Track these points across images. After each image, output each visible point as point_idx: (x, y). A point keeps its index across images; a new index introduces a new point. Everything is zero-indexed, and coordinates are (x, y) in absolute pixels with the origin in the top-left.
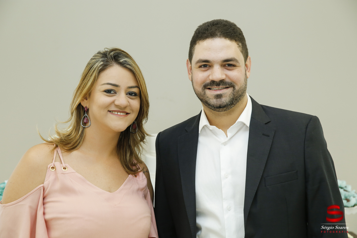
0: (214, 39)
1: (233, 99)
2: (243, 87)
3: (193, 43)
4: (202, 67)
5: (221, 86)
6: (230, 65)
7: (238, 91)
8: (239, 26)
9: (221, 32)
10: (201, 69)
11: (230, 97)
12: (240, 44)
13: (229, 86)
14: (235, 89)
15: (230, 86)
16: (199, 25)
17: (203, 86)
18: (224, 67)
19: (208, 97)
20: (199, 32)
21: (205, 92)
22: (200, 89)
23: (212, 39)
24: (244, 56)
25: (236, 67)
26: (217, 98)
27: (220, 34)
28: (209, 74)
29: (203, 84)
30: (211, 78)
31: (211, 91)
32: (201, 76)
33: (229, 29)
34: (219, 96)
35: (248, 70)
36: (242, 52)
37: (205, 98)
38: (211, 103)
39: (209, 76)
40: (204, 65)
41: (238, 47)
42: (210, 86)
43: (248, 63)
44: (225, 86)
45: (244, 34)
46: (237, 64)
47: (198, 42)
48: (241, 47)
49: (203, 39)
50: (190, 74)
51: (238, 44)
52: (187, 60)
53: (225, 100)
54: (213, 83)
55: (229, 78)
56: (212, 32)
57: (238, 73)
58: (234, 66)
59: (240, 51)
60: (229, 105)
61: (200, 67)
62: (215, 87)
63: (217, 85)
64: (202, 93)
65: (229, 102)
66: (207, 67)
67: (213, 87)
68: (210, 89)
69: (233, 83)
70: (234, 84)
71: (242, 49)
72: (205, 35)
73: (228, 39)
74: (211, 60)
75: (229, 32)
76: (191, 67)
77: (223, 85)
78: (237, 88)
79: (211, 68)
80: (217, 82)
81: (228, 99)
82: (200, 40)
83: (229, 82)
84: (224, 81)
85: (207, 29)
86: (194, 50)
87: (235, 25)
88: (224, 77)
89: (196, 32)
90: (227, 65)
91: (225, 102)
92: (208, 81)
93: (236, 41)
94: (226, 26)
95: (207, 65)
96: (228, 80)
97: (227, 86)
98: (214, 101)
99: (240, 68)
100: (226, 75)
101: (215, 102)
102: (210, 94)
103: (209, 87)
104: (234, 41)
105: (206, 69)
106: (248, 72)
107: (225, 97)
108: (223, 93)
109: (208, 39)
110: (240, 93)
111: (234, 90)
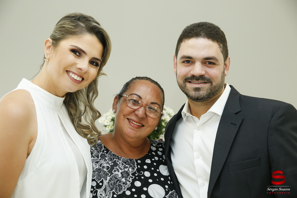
0: (198, 38)
1: (210, 93)
2: (220, 83)
3: (180, 40)
4: (185, 63)
5: (200, 81)
6: (210, 63)
7: (215, 87)
8: (222, 29)
9: (205, 33)
10: (183, 64)
11: (207, 91)
12: (221, 45)
13: (207, 82)
14: (213, 85)
15: (209, 82)
16: (187, 26)
17: (184, 79)
18: (205, 64)
19: (188, 89)
20: (185, 32)
21: (186, 85)
22: (181, 82)
23: (196, 38)
24: (224, 56)
25: (215, 65)
26: (195, 91)
27: (204, 35)
28: (190, 69)
29: (184, 77)
30: (192, 73)
31: (191, 84)
32: (184, 70)
33: (213, 31)
34: (197, 89)
35: (227, 69)
36: (222, 52)
37: (185, 90)
38: (190, 95)
39: (191, 71)
40: (187, 61)
41: (219, 47)
42: (191, 80)
43: (227, 62)
44: (203, 81)
45: (226, 37)
46: (217, 63)
47: (184, 40)
48: (222, 48)
49: (189, 38)
50: (175, 68)
51: (219, 45)
52: (174, 56)
53: (203, 93)
54: (193, 77)
55: (208, 74)
56: (197, 32)
57: (217, 71)
58: (214, 64)
59: (220, 51)
60: (206, 98)
61: (183, 62)
62: (195, 81)
63: (196, 80)
64: (183, 85)
65: (206, 95)
66: (189, 62)
67: (193, 81)
68: (190, 82)
69: (211, 79)
70: (212, 81)
71: (223, 50)
72: (191, 34)
73: (210, 39)
74: (194, 57)
75: (212, 33)
76: (177, 61)
77: (202, 80)
78: (214, 84)
79: (193, 64)
80: (197, 77)
81: (205, 93)
82: (186, 38)
83: (208, 77)
84: (203, 76)
85: (193, 29)
86: (180, 47)
87: (219, 28)
88: (203, 73)
89: (183, 32)
90: (207, 63)
91: (202, 95)
92: (189, 76)
93: (218, 42)
94: (210, 28)
95: (190, 61)
96: (207, 76)
97: (206, 81)
98: (192, 93)
99: (219, 66)
100: (206, 72)
101: (194, 95)
102: (190, 86)
103: (189, 81)
104: (216, 42)
105: (188, 64)
106: (227, 70)
107: (202, 90)
108: (201, 87)
109: (193, 38)
110: (217, 88)
111: (211, 86)
